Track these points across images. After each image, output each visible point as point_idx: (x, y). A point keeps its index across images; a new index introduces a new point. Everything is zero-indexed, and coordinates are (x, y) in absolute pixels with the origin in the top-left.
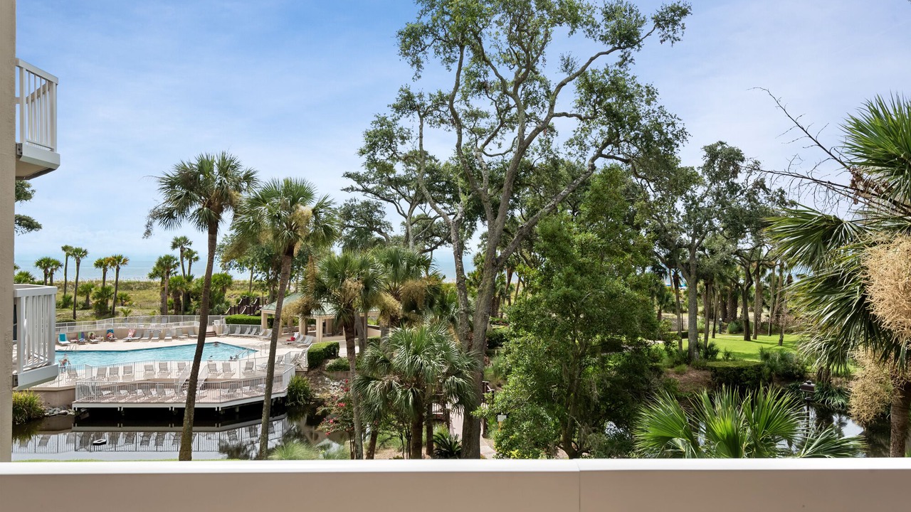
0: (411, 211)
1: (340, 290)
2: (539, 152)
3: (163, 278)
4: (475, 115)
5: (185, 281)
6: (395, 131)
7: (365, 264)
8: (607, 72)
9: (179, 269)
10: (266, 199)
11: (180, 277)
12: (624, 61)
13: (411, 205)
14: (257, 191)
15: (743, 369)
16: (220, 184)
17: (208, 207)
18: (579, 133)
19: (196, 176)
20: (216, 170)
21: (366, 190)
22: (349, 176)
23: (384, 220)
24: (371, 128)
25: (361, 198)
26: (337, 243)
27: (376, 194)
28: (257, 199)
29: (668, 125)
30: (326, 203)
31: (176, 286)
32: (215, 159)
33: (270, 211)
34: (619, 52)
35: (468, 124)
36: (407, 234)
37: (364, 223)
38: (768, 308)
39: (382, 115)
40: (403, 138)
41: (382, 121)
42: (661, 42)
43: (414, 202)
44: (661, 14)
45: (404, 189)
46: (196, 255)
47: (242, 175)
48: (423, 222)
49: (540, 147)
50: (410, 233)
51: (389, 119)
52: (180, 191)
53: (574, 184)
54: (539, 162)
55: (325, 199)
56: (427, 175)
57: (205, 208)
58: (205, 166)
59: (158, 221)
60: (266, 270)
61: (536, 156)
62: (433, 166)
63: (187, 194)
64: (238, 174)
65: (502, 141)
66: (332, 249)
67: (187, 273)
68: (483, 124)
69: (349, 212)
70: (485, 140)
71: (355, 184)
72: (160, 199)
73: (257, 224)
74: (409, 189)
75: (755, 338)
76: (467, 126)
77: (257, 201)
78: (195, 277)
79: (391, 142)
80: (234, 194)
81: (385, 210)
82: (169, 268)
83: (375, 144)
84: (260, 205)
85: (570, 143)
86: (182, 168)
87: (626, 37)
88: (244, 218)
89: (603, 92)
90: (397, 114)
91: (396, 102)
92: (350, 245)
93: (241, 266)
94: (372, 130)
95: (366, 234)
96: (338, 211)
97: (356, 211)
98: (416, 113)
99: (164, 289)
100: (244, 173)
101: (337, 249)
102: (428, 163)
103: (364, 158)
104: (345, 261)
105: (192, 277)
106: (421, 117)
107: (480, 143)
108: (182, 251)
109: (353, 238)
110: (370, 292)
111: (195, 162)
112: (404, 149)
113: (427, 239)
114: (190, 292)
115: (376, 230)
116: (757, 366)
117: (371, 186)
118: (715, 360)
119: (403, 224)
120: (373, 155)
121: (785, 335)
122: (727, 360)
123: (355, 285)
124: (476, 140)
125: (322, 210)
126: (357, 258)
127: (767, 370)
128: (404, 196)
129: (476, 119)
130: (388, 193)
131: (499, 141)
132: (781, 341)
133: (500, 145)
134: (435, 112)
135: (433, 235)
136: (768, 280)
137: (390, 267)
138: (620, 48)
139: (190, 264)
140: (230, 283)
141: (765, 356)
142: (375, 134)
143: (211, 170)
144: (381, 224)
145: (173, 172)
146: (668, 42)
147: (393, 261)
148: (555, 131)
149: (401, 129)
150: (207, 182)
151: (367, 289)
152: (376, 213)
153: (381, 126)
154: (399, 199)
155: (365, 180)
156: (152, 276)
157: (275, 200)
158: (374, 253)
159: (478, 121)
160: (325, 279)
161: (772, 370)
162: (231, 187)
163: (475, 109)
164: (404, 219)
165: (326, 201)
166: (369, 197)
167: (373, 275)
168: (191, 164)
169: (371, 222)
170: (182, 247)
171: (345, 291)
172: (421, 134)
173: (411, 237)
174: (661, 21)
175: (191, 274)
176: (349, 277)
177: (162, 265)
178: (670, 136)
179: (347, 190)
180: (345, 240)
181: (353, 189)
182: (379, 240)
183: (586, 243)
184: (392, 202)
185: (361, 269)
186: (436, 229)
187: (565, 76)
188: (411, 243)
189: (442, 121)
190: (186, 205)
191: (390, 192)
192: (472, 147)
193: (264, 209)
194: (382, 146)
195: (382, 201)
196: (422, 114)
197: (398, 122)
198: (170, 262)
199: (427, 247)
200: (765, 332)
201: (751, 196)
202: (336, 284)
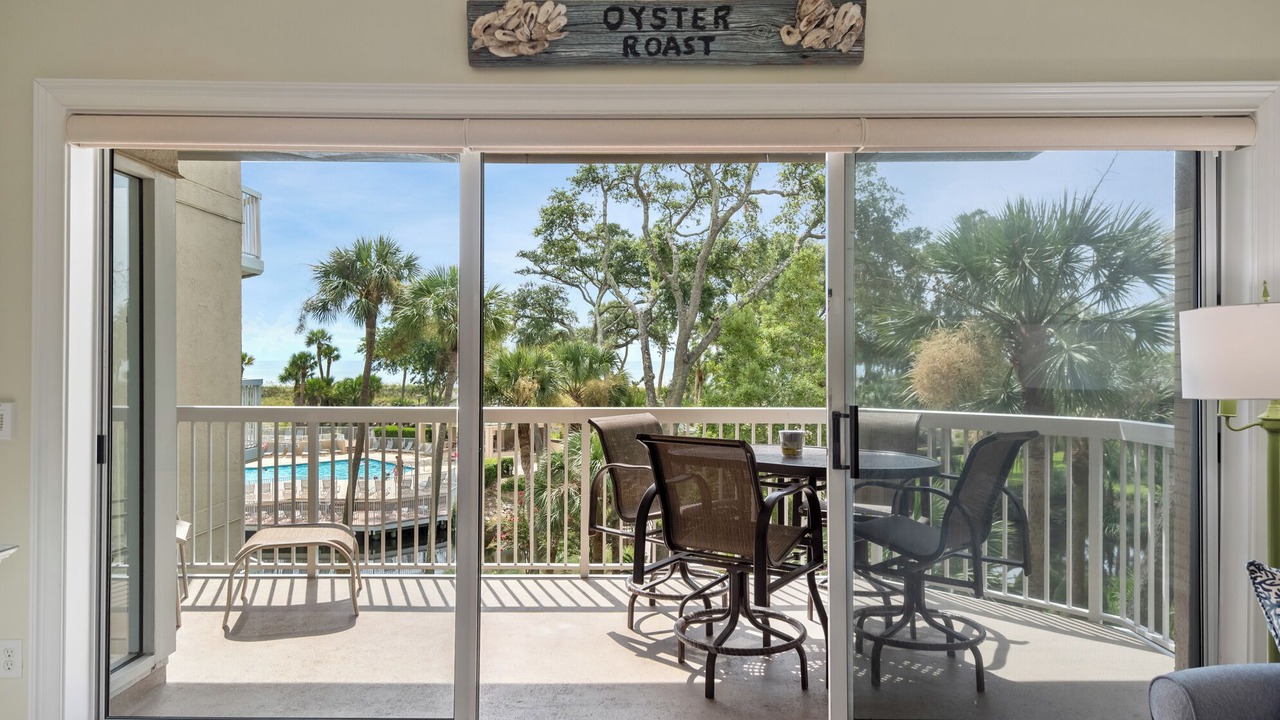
0: (600, 298)
1: (513, 390)
2: (745, 229)
3: (297, 381)
4: (668, 188)
5: (324, 384)
6: (575, 207)
7: (540, 362)
9: (317, 371)
10: (431, 289)
11: (317, 379)
13: (600, 290)
14: (419, 278)
16: (380, 273)
17: (366, 298)
18: (786, 209)
19: (353, 263)
20: (373, 256)
21: (545, 273)
22: (524, 255)
23: (568, 308)
24: (548, 204)
25: (539, 281)
26: (509, 338)
27: (558, 277)
28: (421, 289)
29: (886, 200)
30: (497, 294)
31: (313, 391)
32: (373, 244)
33: (435, 303)
35: (661, 197)
36: (596, 325)
37: (542, 312)
39: (560, 190)
40: (585, 215)
41: (561, 196)
43: (604, 286)
45: (591, 270)
46: (336, 353)
47: (402, 263)
48: (616, 310)
49: (745, 223)
50: (599, 325)
51: (569, 194)
52: (336, 281)
54: (744, 241)
55: (496, 288)
56: (619, 254)
57: (363, 300)
58: (362, 251)
59: (311, 314)
60: (425, 370)
61: (741, 235)
62: (626, 244)
63: (344, 283)
64: (398, 260)
65: (701, 217)
66: (504, 345)
67: (325, 375)
68: (679, 197)
69: (525, 299)
70: (681, 215)
71: (531, 265)
72: (313, 291)
73: (422, 317)
74: (597, 270)
76: (660, 200)
77: (421, 291)
78: (336, 380)
79: (571, 220)
80: (395, 284)
81: (568, 297)
82: (305, 368)
83: (553, 222)
84: (424, 296)
85: (777, 221)
86: (338, 254)
88: (407, 311)
90: (577, 189)
91: (576, 175)
92: (527, 340)
93: (392, 366)
94: (548, 206)
95: (545, 325)
96: (511, 298)
97: (532, 298)
98: (599, 186)
99: (299, 394)
100: (405, 259)
101: (510, 345)
102: (618, 239)
103: (540, 240)
104: (518, 359)
105: (332, 380)
106: (605, 192)
107: (676, 219)
108: (319, 348)
109: (529, 331)
110: (546, 393)
111: (351, 248)
112: (587, 227)
113: (620, 332)
114: (330, 398)
115: (557, 320)
117: (550, 268)
119: (591, 313)
120: (550, 235)
123: (529, 385)
124: (671, 217)
125: (493, 301)
126: (532, 355)
128: (591, 279)
129: (670, 190)
130: (571, 275)
131: (698, 217)
133: (698, 221)
134: (621, 185)
135: (628, 326)
137: (570, 367)
139: (329, 364)
140: (379, 387)
142: (552, 211)
143: (369, 256)
144: (563, 314)
145: (327, 260)
147: (573, 358)
148: (758, 207)
149: (582, 204)
150: (365, 270)
151: (543, 389)
152: (557, 301)
153: (559, 202)
154: (586, 283)
155: (543, 261)
156: (283, 379)
157: (441, 291)
158: (552, 350)
159: (673, 194)
160: (496, 379)
162: (391, 277)
163: (668, 180)
164: (591, 307)
165: (497, 290)
166: (549, 281)
167: (550, 373)
168: (346, 251)
169: (551, 311)
170: (320, 343)
171: (518, 391)
172: (605, 211)
173: (600, 330)
175: (330, 375)
176: (523, 376)
177: (297, 365)
178: (888, 214)
179: (522, 272)
180: (520, 333)
181: (528, 271)
182: (561, 333)
183: (777, 337)
184: (577, 286)
185: (536, 367)
186: (631, 320)
188: (599, 337)
189: (630, 195)
190: (342, 296)
191: (574, 275)
192: (666, 225)
193: (428, 301)
194: (560, 225)
195: (564, 286)
196: (606, 188)
197: (578, 197)
198: (307, 360)
199: (621, 342)
202: (508, 384)
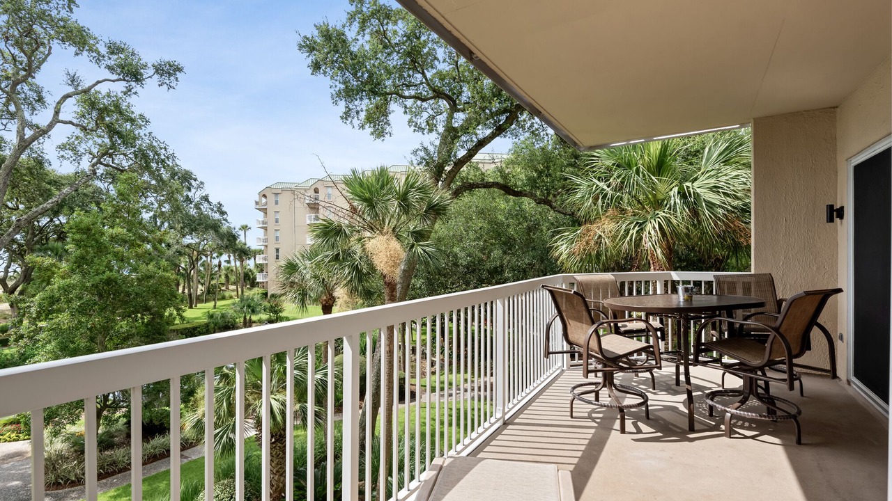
8: (109, 96)
12: (128, 92)
15: (197, 328)
34: (124, 83)
38: (202, 284)
42: (159, 85)
44: (160, 65)
53: (76, 184)
75: (196, 306)
85: (61, 147)
87: (132, 73)
89: (104, 111)
116: (206, 324)
118: (174, 324)
121: (218, 302)
122: (183, 323)
127: (213, 325)
132: (215, 306)
136: (203, 265)
138: (124, 80)
141: (211, 316)
146: (165, 87)
161: (215, 325)
174: (159, 70)
183: (117, 236)
187: (71, 90)
200: (202, 301)
201: (197, 207)
